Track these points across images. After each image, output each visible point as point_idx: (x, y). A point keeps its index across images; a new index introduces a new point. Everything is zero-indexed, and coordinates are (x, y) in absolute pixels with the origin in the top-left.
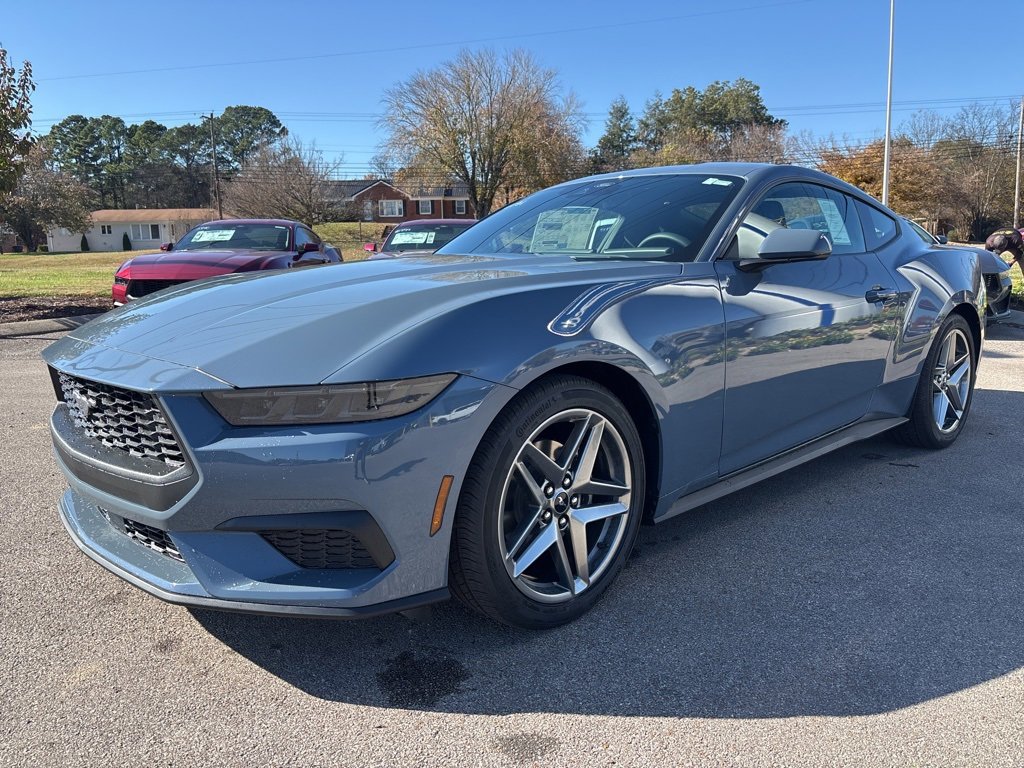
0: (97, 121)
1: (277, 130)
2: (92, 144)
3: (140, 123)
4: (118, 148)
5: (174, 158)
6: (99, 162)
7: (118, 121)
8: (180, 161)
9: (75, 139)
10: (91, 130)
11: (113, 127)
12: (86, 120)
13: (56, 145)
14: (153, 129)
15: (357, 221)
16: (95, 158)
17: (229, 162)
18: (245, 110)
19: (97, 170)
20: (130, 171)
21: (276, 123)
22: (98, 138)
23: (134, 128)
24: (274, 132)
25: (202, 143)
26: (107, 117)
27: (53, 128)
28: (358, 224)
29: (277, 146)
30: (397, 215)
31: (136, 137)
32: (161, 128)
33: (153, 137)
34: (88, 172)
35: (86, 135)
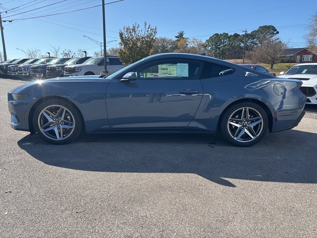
0: (221, 35)
1: (275, 32)
2: (219, 41)
3: (233, 34)
4: (226, 42)
5: (240, 44)
6: (220, 46)
7: (227, 34)
8: (242, 45)
9: (215, 40)
10: (220, 37)
11: (225, 36)
12: (219, 34)
13: (210, 42)
14: (236, 35)
15: (289, 63)
16: (219, 45)
17: (257, 44)
18: (265, 27)
19: (219, 49)
20: (228, 48)
21: (276, 30)
22: (221, 40)
23: (231, 35)
24: (274, 33)
25: (249, 39)
26: (224, 33)
27: (210, 37)
28: (289, 64)
29: (274, 38)
30: (309, 60)
31: (231, 38)
32: (239, 35)
33: (235, 38)
34: (217, 49)
35: (218, 39)
